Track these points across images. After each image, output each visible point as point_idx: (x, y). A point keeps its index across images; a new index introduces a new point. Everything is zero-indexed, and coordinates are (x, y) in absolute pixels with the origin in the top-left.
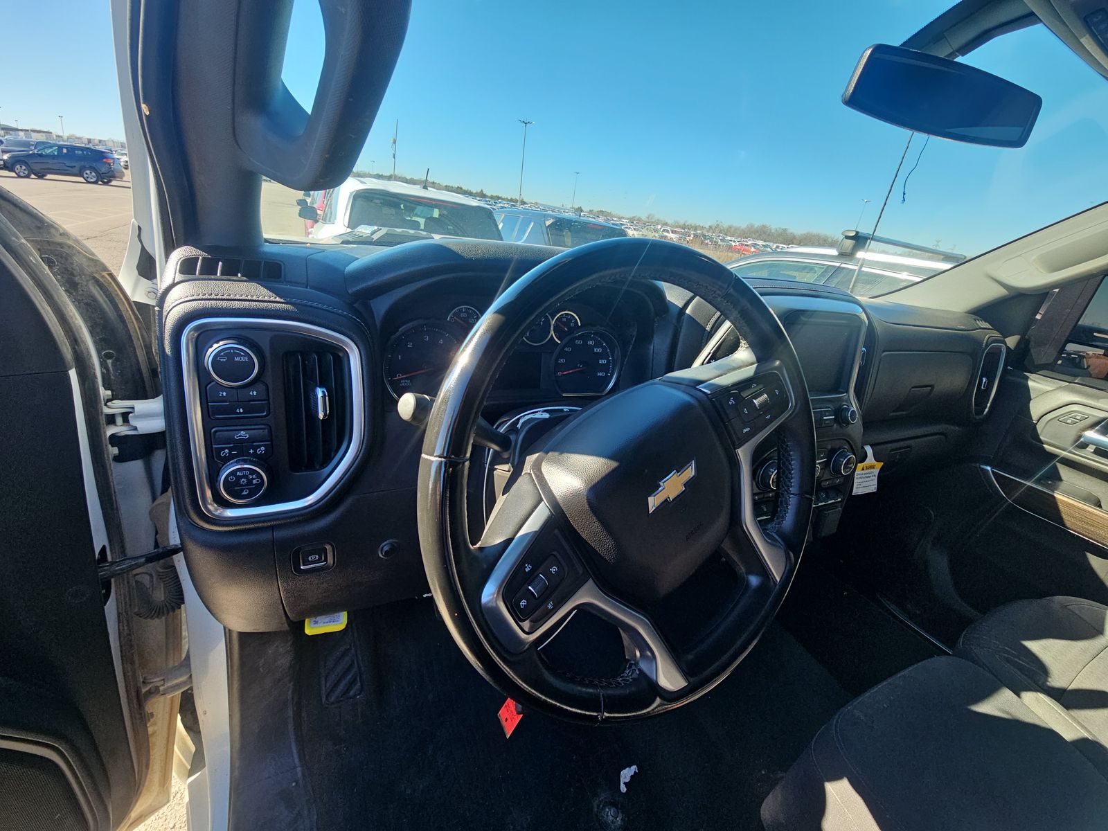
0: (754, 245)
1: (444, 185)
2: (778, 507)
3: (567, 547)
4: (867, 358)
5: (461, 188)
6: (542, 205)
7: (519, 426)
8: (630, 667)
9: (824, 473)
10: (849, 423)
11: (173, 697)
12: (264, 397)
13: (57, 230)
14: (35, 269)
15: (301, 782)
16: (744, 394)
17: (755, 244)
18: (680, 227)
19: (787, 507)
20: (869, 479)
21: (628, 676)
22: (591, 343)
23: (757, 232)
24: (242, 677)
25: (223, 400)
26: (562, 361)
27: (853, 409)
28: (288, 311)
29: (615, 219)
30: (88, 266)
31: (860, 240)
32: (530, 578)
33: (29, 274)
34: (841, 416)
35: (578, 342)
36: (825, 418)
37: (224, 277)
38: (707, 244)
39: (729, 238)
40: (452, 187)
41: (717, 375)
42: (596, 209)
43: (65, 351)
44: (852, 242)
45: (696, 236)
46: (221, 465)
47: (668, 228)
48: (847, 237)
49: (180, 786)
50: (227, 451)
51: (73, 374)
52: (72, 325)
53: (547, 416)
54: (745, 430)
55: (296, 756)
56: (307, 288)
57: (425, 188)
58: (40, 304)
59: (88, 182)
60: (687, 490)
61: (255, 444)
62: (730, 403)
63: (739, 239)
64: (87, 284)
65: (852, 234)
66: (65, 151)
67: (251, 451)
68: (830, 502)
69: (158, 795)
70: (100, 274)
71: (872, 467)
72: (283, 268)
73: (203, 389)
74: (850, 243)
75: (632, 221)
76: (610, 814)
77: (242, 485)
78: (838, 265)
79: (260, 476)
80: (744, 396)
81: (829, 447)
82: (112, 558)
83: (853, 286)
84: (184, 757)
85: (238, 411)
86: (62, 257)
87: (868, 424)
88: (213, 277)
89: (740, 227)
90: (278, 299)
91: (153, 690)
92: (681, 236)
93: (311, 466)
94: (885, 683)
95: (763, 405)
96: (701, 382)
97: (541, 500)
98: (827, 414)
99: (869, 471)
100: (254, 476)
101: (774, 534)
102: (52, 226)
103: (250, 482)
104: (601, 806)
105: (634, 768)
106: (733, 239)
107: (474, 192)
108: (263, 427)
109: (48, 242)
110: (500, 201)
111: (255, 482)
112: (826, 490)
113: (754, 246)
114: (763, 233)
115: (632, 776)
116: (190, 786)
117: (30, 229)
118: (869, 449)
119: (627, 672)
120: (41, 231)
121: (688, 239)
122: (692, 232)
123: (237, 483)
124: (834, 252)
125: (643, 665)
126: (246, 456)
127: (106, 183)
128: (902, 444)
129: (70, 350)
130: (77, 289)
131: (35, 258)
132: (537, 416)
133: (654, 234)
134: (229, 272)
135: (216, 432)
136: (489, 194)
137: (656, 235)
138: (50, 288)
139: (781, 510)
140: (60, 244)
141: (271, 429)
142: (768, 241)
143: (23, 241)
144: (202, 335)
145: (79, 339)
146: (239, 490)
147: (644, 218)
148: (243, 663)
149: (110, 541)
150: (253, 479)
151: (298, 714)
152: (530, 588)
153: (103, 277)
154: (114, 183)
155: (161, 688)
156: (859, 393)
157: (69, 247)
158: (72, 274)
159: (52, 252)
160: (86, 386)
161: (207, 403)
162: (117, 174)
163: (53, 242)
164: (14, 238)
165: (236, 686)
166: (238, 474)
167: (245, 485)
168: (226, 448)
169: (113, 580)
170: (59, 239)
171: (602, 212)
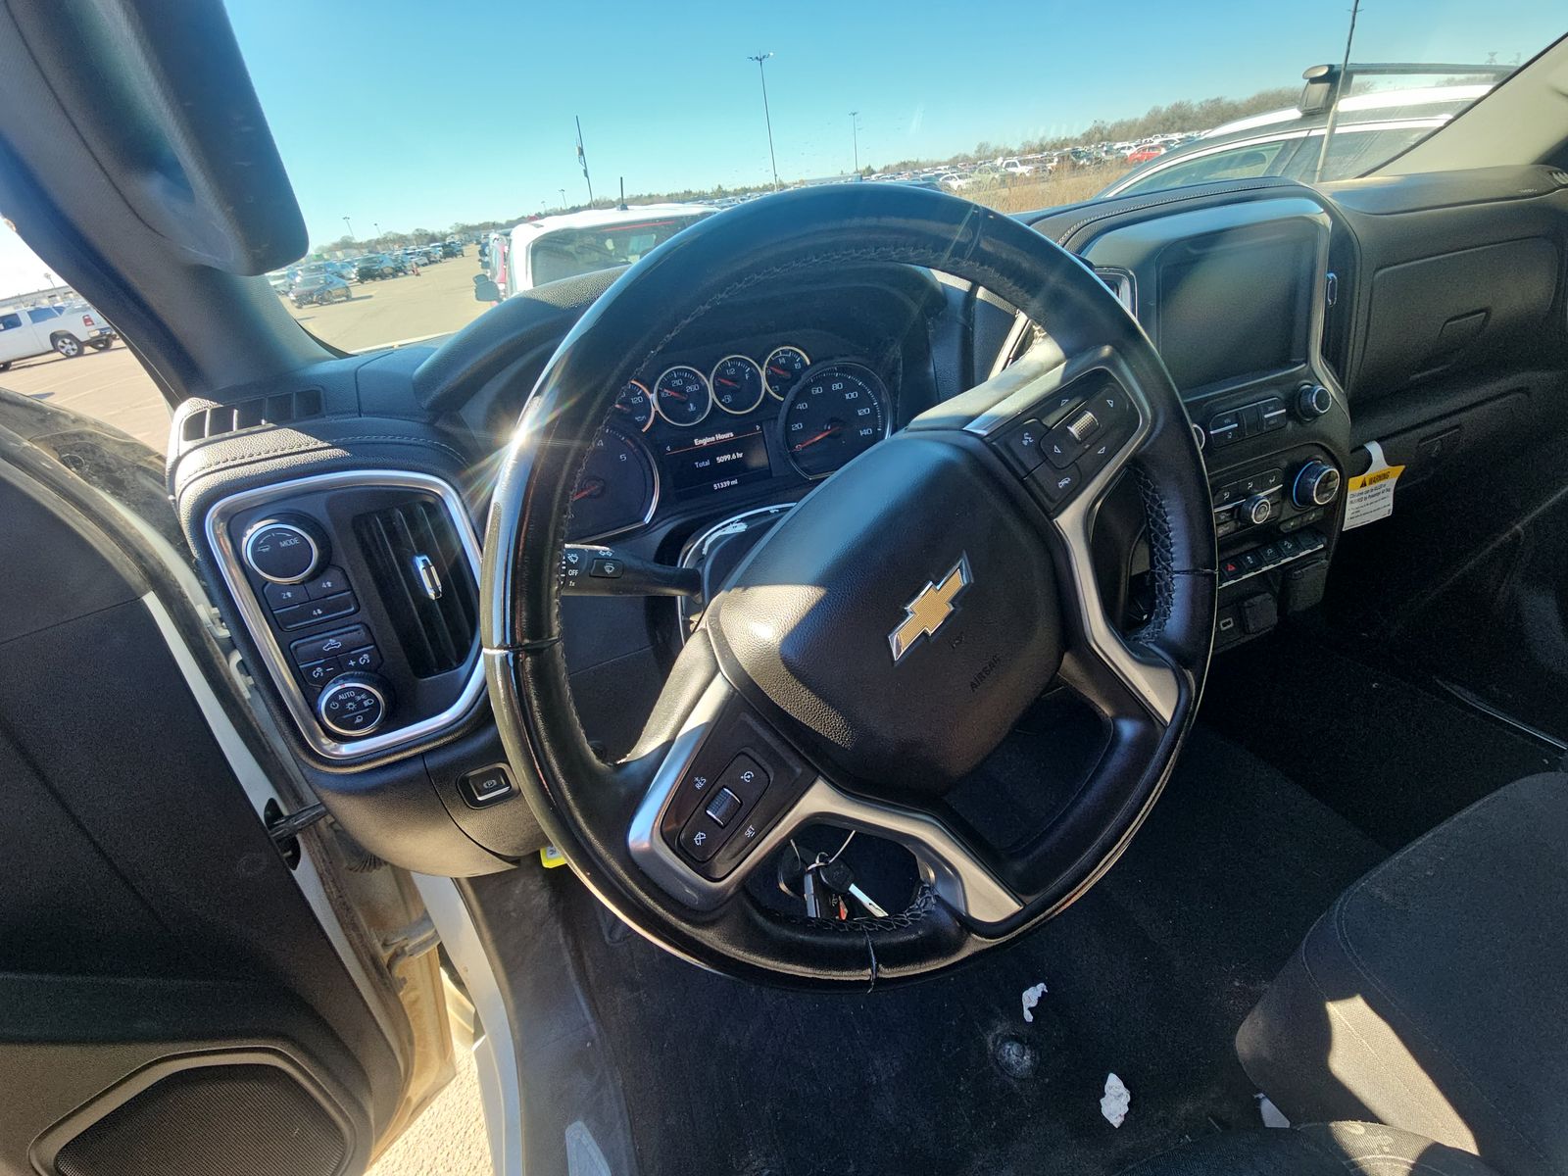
0: (1166, 144)
1: (666, 194)
2: (1155, 597)
3: (767, 737)
4: (1342, 293)
5: (690, 192)
7: (705, 551)
8: (923, 894)
9: (1282, 508)
10: (1316, 416)
11: (428, 954)
12: (344, 586)
13: (66, 417)
14: (53, 475)
15: (597, 1040)
16: (1050, 420)
17: (1167, 142)
18: (1032, 151)
19: (1170, 595)
20: (1374, 499)
21: (919, 908)
22: (836, 387)
23: (1168, 120)
24: (491, 927)
25: (289, 603)
26: (798, 426)
27: (1321, 388)
28: (336, 459)
29: (926, 170)
30: (125, 454)
31: (1335, 79)
32: (709, 797)
33: (47, 484)
34: (1298, 406)
35: (817, 391)
36: (1266, 416)
37: (244, 431)
38: (1083, 166)
39: (1119, 145)
40: (677, 194)
41: (996, 399)
42: (894, 162)
43: (128, 572)
44: (1322, 87)
45: (1062, 158)
46: (319, 690)
47: (1015, 160)
48: (1314, 80)
49: (465, 1053)
50: (319, 669)
51: (151, 601)
52: (129, 538)
53: (742, 528)
54: (1062, 484)
55: (587, 1012)
56: (360, 416)
57: (624, 207)
58: (74, 521)
60: (960, 609)
61: (353, 652)
62: (1025, 443)
63: (1138, 141)
64: (135, 477)
65: (1324, 72)
67: (352, 663)
68: (1302, 554)
69: (440, 1070)
70: (146, 461)
71: (1385, 476)
72: (322, 397)
73: (260, 594)
74: (1321, 89)
75: (953, 164)
76: (1012, 1052)
77: (351, 712)
78: (1304, 134)
79: (370, 695)
80: (1049, 425)
81: (1285, 464)
82: (289, 810)
83: (1324, 164)
84: (464, 1020)
85: (315, 613)
86: (87, 452)
87: (1362, 404)
88: (227, 434)
89: (1136, 120)
90: (320, 444)
91: (399, 951)
92: (1037, 165)
93: (445, 664)
94: (1430, 835)
95: (1087, 433)
96: (971, 419)
97: (717, 670)
98: (1270, 408)
99: (1378, 484)
100: (363, 696)
101: (1151, 646)
102: (58, 414)
103: (360, 705)
104: (999, 1042)
105: (1041, 987)
106: (1127, 144)
107: (710, 191)
108: (357, 627)
109: (62, 436)
110: (748, 194)
111: (366, 703)
112: (1294, 535)
113: (1165, 146)
114: (1178, 119)
115: (1039, 999)
116: (477, 1052)
117: (31, 425)
118: (1375, 450)
119: (919, 902)
120: (47, 424)
121: (1049, 166)
122: (1056, 154)
123: (343, 710)
124: (1294, 113)
125: (941, 890)
126: (348, 670)
128: (1445, 423)
129: (136, 569)
130: (125, 488)
131: (50, 460)
132: (729, 530)
134: (249, 421)
135: (296, 647)
136: (731, 189)
137: (997, 176)
138: (82, 497)
139: (1160, 602)
140: (78, 435)
141: (368, 628)
142: (1189, 130)
143: (27, 444)
144: (232, 522)
145: (145, 554)
146: (348, 718)
147: (972, 153)
148: (486, 912)
149: (279, 791)
150: (362, 700)
151: (578, 959)
152: (709, 812)
153: (151, 463)
155: (407, 948)
156: (1334, 355)
157: (91, 435)
158: (109, 470)
159: (71, 448)
160: (175, 610)
161: (272, 611)
163: (67, 435)
164: (12, 444)
165: (487, 936)
166: (340, 697)
167: (355, 711)
168: (365, 652)
169: (299, 837)
170: (74, 429)
171: (904, 164)
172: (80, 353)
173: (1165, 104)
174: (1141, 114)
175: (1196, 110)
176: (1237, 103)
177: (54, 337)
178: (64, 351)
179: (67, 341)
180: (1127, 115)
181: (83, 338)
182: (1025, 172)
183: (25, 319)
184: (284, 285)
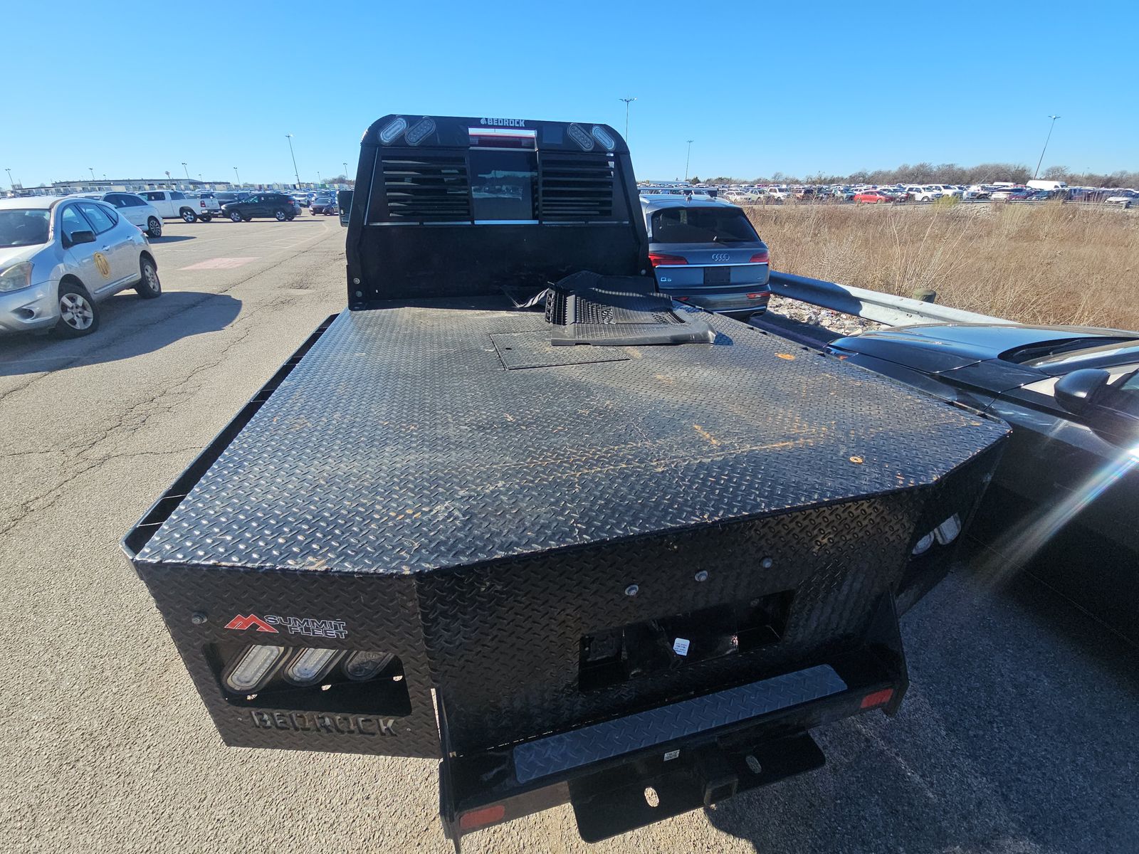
6: (652, 182)
42: (714, 177)
45: (808, 191)
59: (280, 221)
66: (263, 199)
92: (792, 193)
127: (290, 220)
133: (759, 195)
137: (764, 196)
154: (295, 219)
162: (298, 212)
171: (721, 179)
172: (194, 221)
173: (912, 164)
174: (893, 167)
175: (935, 170)
176: (965, 169)
177: (182, 210)
178: (186, 218)
179: (189, 213)
180: (885, 168)
181: (198, 212)
182: (781, 196)
183: (168, 197)
184: (304, 200)
